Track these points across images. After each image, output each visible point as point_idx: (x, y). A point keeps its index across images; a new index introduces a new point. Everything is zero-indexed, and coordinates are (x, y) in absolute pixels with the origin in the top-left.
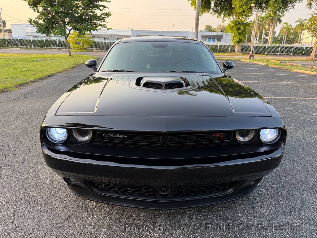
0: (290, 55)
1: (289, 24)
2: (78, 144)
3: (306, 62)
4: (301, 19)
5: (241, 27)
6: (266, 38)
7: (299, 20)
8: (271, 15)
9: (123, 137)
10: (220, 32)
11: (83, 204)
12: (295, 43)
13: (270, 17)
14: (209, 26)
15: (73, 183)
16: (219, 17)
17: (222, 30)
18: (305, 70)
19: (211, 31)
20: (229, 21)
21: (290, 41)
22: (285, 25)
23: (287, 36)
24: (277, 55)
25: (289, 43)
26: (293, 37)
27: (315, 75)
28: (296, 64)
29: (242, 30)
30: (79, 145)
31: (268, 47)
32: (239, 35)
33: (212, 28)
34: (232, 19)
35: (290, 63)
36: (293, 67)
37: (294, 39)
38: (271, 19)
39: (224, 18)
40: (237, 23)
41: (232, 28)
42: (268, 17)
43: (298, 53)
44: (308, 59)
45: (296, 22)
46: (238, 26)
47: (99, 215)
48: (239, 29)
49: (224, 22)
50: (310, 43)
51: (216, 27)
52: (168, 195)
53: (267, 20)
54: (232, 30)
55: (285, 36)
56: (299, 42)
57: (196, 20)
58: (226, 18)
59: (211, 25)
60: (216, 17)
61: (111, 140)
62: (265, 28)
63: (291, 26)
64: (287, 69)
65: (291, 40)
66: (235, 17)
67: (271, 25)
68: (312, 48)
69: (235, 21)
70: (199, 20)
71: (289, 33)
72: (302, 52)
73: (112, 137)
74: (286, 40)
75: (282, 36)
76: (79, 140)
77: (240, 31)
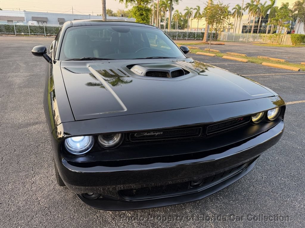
0: (186, 39)
1: (179, 12)
2: (106, 151)
3: (201, 45)
4: (188, 8)
5: (144, 13)
6: (162, 23)
7: (187, 8)
8: (164, 2)
9: (157, 134)
10: (121, 17)
11: (97, 216)
12: (185, 29)
13: (164, 4)
14: (110, 10)
15: (93, 196)
16: (121, 1)
17: (122, 15)
18: (203, 52)
19: (112, 15)
20: (132, 7)
21: (180, 26)
22: (176, 12)
23: (178, 22)
24: (176, 39)
25: (180, 29)
26: (183, 23)
27: (214, 56)
28: (195, 47)
29: (145, 16)
30: (108, 151)
31: (168, 32)
32: (143, 20)
33: (113, 13)
34: (134, 5)
35: (190, 47)
36: (194, 50)
37: (184, 25)
38: (165, 6)
39: (126, 3)
40: (139, 9)
41: (135, 14)
42: (162, 5)
43: (192, 38)
44: (201, 43)
45: (185, 10)
46: (141, 12)
47: (125, 223)
48: (142, 15)
49: (127, 7)
50: (197, 29)
51: (116, 12)
52: (200, 184)
53: (162, 8)
54: (136, 15)
55: (177, 22)
56: (188, 28)
57: (103, 4)
58: (129, 4)
59: (111, 10)
60: (119, 2)
61: (143, 140)
62: (160, 15)
63: (181, 13)
64: (191, 52)
65: (182, 26)
66: (136, 2)
67: (165, 12)
68: (203, 34)
69: (137, 7)
70: (105, 3)
71: (180, 19)
72: (194, 37)
73: (144, 136)
74: (178, 26)
75: (175, 22)
76: (105, 145)
77: (143, 17)
